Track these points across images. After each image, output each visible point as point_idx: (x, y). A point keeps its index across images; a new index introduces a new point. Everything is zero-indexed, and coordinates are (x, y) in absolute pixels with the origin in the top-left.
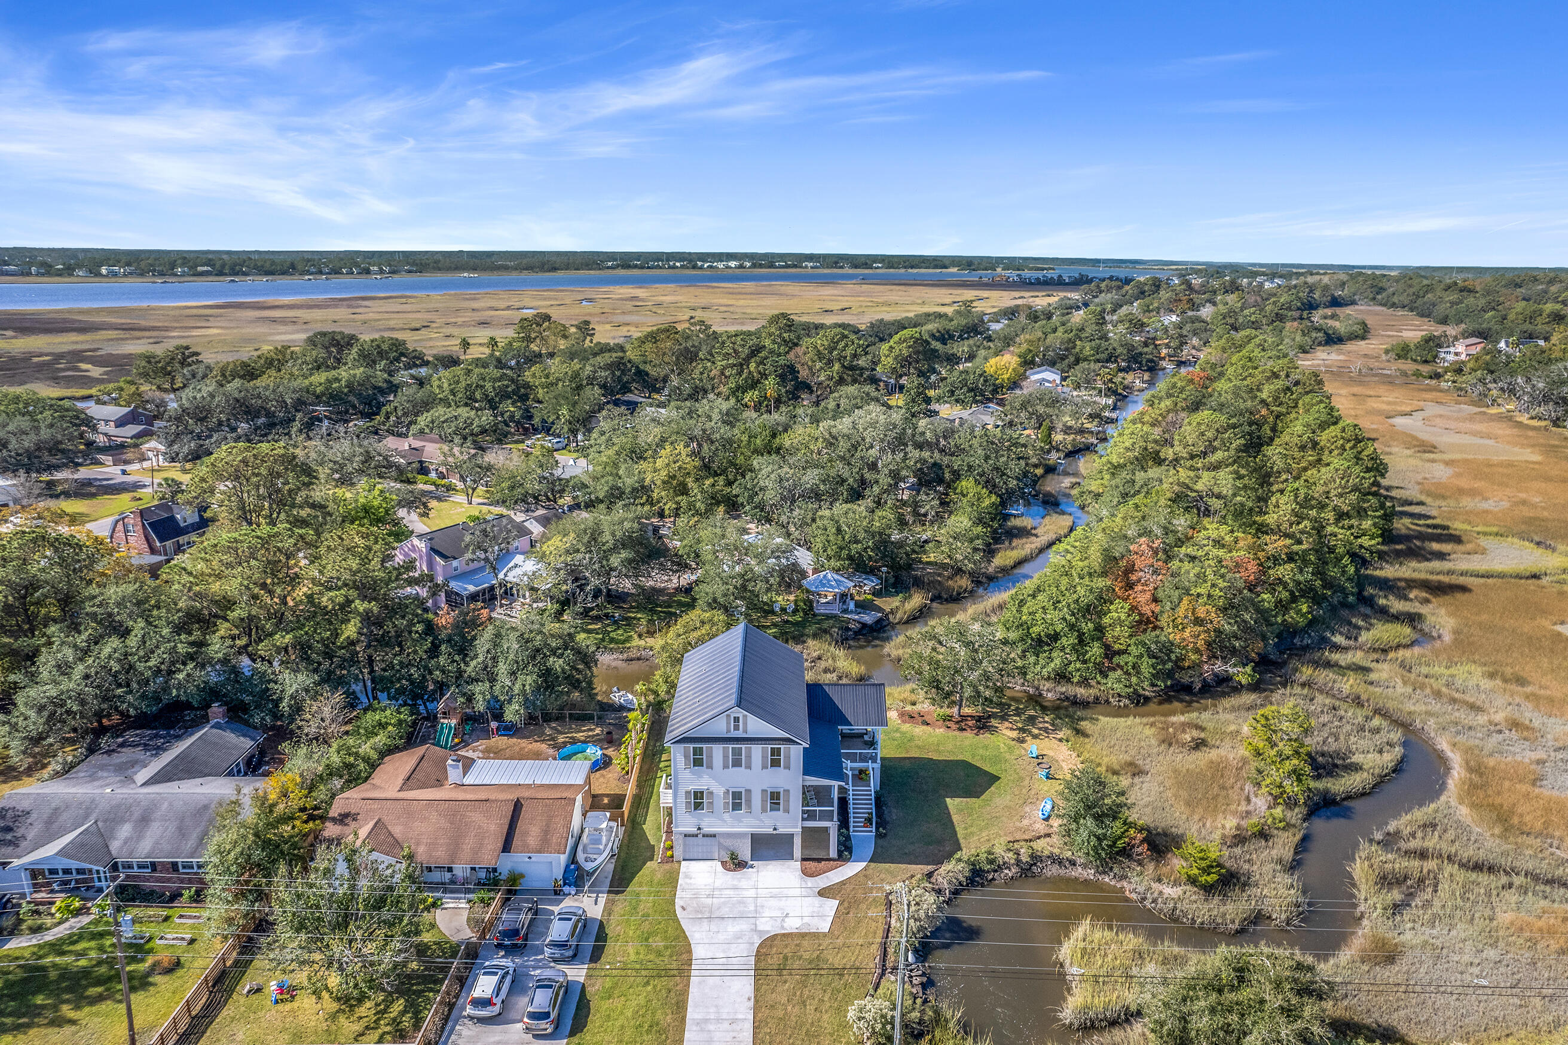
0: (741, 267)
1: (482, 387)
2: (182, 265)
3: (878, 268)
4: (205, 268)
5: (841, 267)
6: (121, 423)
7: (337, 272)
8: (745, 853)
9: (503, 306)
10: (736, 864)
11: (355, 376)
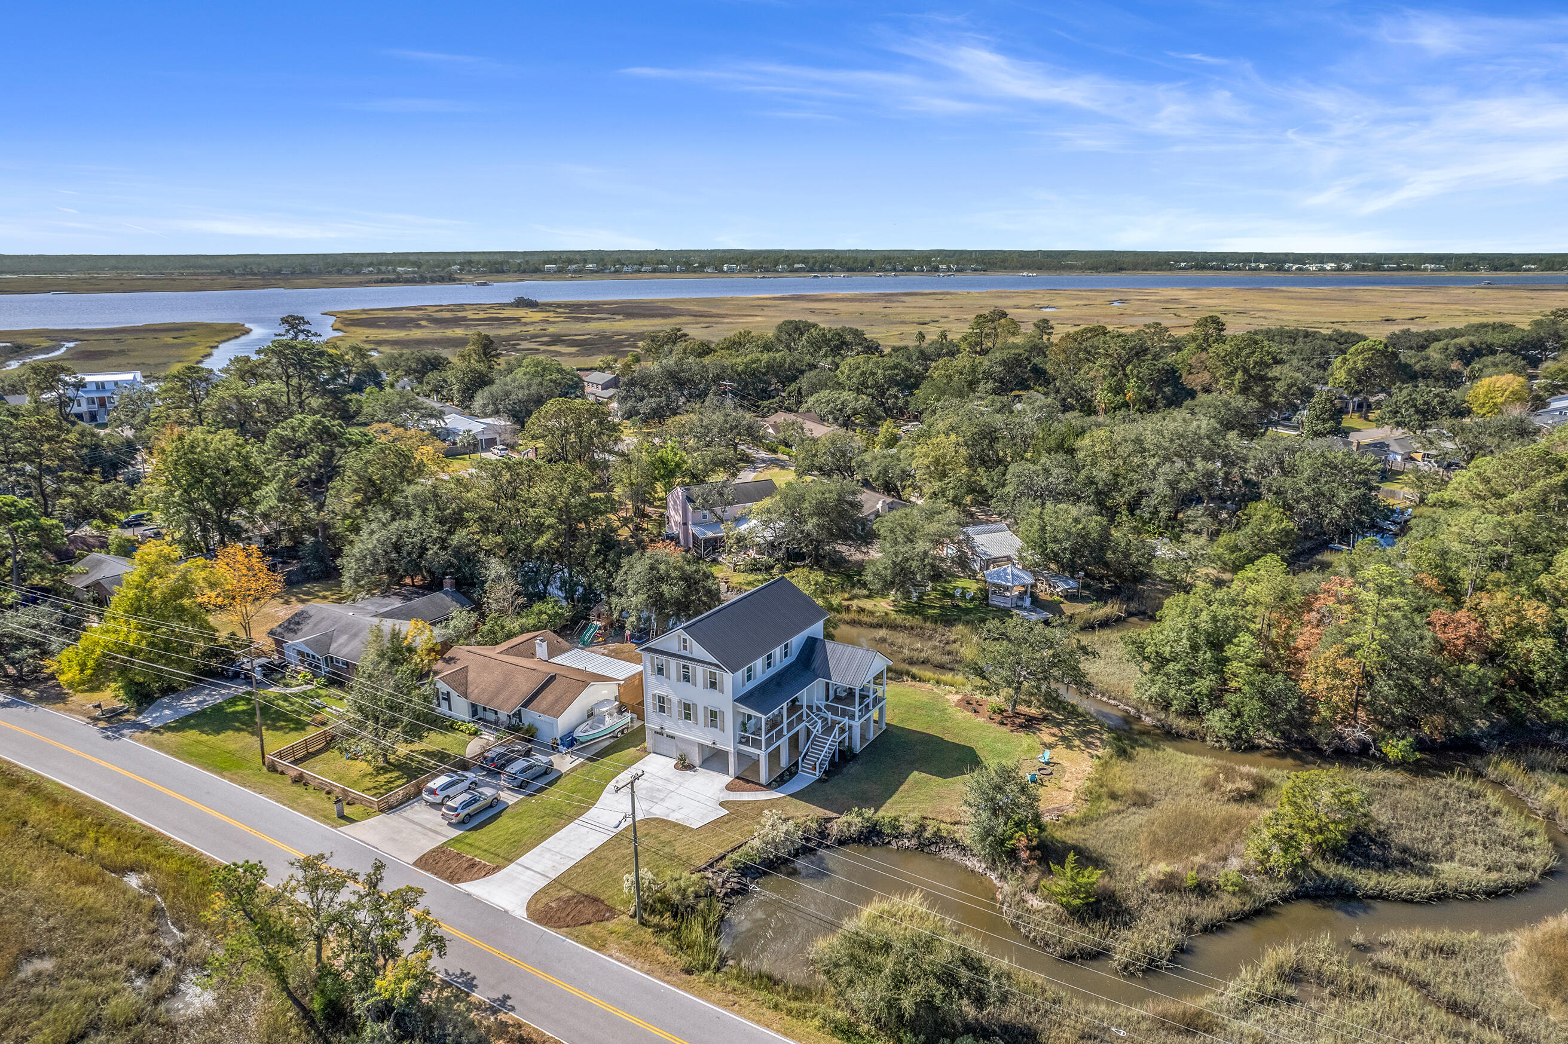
0: (1339, 269)
1: (874, 374)
2: (784, 263)
3: (1530, 270)
4: (800, 266)
5: (1475, 270)
6: (605, 387)
7: (909, 269)
8: (696, 758)
9: (1026, 305)
10: (684, 765)
11: (774, 359)
